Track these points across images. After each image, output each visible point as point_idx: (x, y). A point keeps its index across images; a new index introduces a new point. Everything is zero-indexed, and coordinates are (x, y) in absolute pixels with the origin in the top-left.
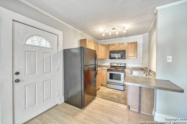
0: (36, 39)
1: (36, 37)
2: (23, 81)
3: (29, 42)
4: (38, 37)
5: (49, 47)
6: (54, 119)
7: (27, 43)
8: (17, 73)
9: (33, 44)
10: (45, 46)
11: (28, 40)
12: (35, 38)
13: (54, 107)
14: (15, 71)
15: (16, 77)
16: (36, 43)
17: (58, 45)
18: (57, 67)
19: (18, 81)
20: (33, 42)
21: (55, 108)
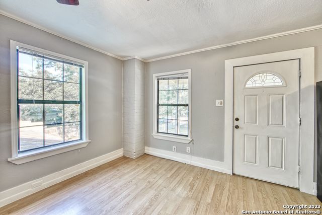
0: (258, 78)
1: (258, 75)
2: (242, 128)
3: (249, 84)
4: (261, 75)
5: (281, 84)
6: (275, 198)
7: (247, 86)
8: (237, 119)
9: (254, 85)
10: (272, 84)
11: (248, 82)
12: (256, 78)
13: (288, 187)
14: (235, 117)
15: (236, 123)
16: (259, 84)
17: (300, 77)
18: (299, 119)
19: (237, 127)
20: (254, 83)
21: (290, 190)
